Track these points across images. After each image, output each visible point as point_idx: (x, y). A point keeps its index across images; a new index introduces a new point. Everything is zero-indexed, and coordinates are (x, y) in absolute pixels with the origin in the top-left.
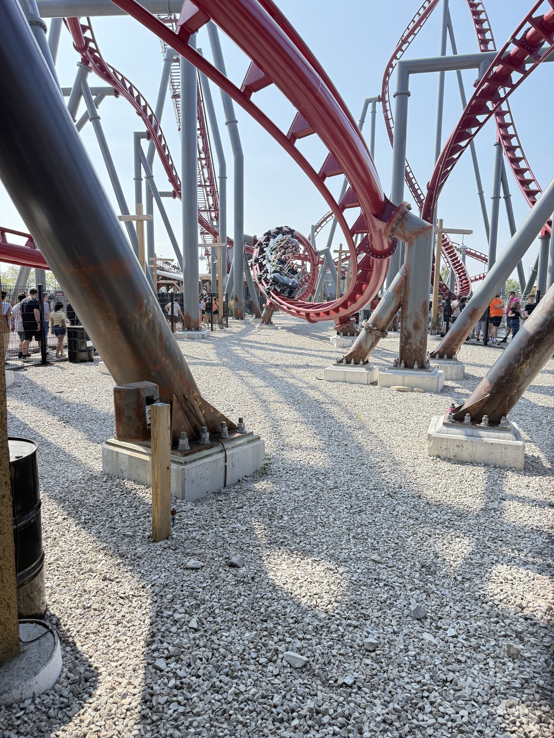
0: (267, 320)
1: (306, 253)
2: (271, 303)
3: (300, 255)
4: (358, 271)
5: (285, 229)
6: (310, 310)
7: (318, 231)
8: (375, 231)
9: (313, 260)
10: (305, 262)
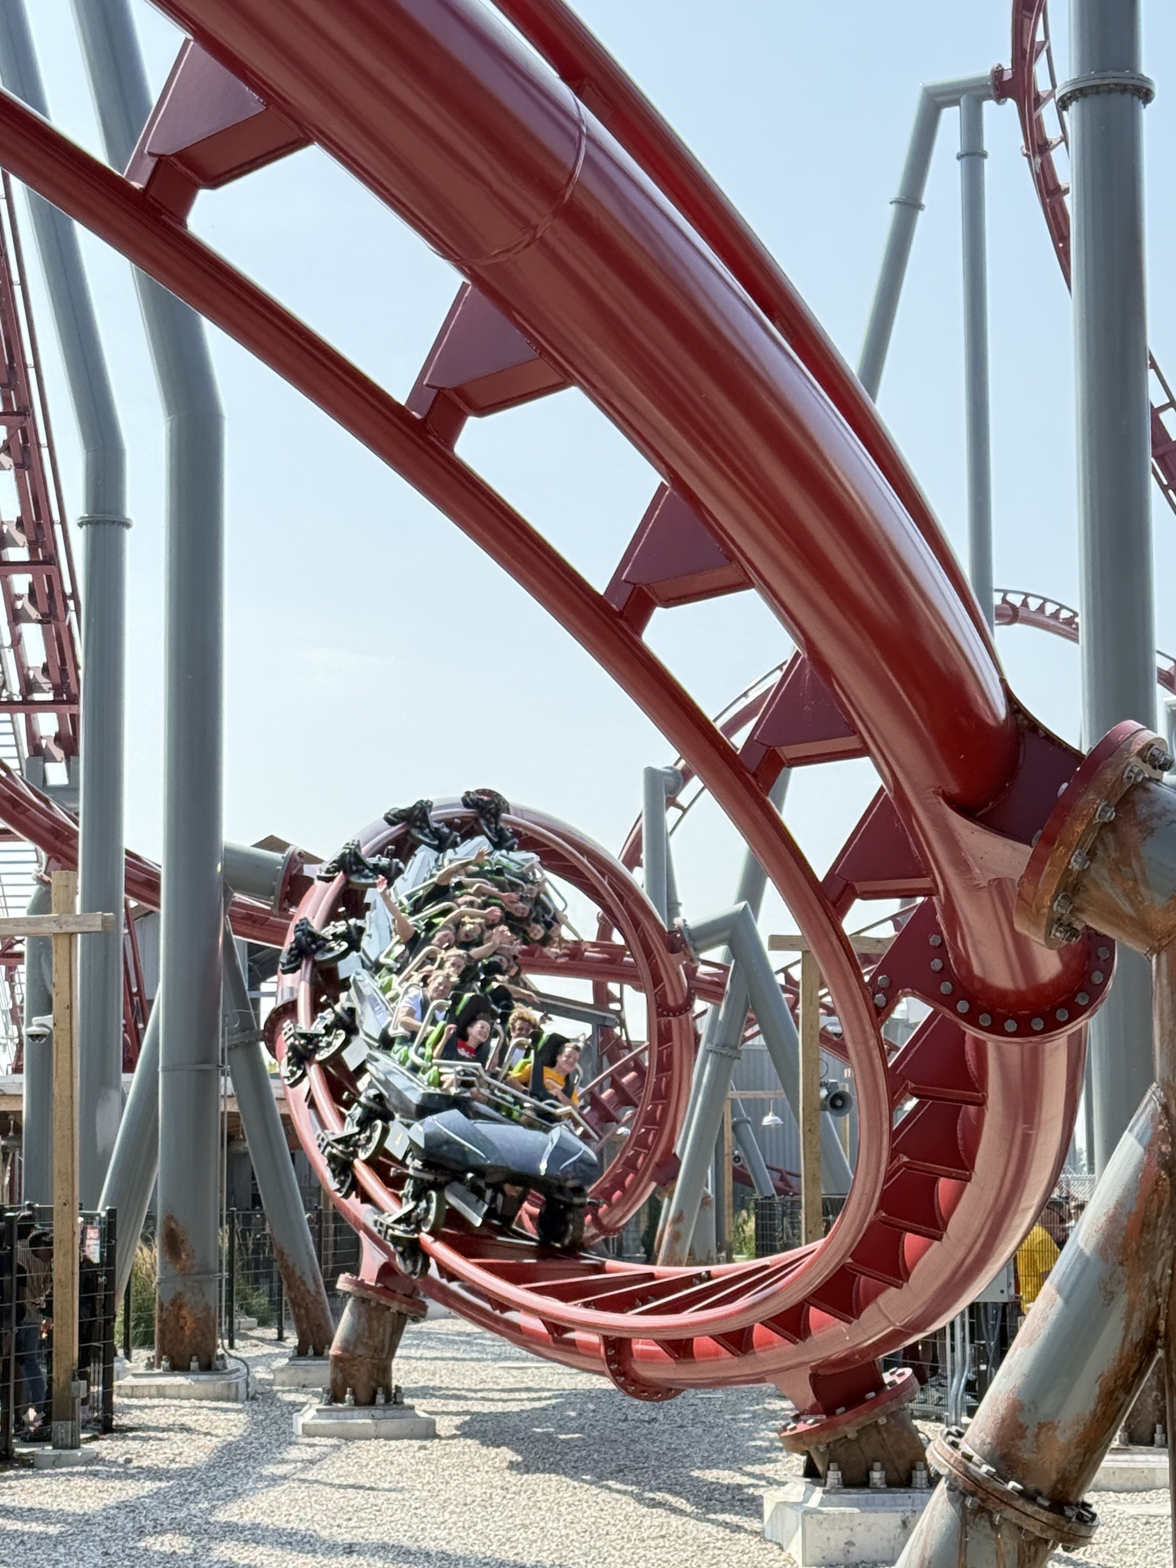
0: (362, 1376)
1: (617, 938)
2: (387, 1271)
3: (575, 950)
4: (894, 1103)
6: (629, 1319)
7: (683, 798)
8: (973, 889)
9: (657, 980)
10: (614, 987)
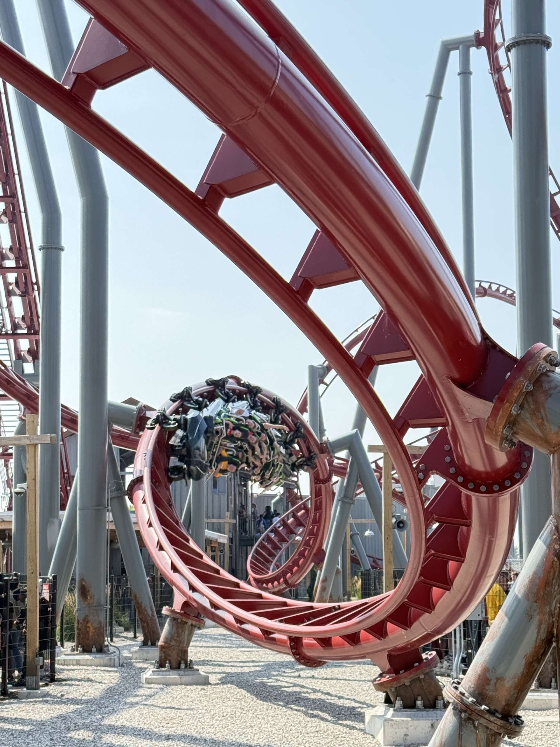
0: (174, 655)
2: (186, 605)
4: (428, 526)
5: (231, 384)
6: (301, 628)
7: (327, 380)
8: (466, 423)
